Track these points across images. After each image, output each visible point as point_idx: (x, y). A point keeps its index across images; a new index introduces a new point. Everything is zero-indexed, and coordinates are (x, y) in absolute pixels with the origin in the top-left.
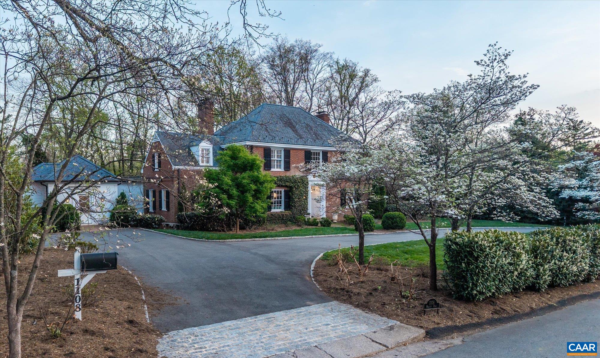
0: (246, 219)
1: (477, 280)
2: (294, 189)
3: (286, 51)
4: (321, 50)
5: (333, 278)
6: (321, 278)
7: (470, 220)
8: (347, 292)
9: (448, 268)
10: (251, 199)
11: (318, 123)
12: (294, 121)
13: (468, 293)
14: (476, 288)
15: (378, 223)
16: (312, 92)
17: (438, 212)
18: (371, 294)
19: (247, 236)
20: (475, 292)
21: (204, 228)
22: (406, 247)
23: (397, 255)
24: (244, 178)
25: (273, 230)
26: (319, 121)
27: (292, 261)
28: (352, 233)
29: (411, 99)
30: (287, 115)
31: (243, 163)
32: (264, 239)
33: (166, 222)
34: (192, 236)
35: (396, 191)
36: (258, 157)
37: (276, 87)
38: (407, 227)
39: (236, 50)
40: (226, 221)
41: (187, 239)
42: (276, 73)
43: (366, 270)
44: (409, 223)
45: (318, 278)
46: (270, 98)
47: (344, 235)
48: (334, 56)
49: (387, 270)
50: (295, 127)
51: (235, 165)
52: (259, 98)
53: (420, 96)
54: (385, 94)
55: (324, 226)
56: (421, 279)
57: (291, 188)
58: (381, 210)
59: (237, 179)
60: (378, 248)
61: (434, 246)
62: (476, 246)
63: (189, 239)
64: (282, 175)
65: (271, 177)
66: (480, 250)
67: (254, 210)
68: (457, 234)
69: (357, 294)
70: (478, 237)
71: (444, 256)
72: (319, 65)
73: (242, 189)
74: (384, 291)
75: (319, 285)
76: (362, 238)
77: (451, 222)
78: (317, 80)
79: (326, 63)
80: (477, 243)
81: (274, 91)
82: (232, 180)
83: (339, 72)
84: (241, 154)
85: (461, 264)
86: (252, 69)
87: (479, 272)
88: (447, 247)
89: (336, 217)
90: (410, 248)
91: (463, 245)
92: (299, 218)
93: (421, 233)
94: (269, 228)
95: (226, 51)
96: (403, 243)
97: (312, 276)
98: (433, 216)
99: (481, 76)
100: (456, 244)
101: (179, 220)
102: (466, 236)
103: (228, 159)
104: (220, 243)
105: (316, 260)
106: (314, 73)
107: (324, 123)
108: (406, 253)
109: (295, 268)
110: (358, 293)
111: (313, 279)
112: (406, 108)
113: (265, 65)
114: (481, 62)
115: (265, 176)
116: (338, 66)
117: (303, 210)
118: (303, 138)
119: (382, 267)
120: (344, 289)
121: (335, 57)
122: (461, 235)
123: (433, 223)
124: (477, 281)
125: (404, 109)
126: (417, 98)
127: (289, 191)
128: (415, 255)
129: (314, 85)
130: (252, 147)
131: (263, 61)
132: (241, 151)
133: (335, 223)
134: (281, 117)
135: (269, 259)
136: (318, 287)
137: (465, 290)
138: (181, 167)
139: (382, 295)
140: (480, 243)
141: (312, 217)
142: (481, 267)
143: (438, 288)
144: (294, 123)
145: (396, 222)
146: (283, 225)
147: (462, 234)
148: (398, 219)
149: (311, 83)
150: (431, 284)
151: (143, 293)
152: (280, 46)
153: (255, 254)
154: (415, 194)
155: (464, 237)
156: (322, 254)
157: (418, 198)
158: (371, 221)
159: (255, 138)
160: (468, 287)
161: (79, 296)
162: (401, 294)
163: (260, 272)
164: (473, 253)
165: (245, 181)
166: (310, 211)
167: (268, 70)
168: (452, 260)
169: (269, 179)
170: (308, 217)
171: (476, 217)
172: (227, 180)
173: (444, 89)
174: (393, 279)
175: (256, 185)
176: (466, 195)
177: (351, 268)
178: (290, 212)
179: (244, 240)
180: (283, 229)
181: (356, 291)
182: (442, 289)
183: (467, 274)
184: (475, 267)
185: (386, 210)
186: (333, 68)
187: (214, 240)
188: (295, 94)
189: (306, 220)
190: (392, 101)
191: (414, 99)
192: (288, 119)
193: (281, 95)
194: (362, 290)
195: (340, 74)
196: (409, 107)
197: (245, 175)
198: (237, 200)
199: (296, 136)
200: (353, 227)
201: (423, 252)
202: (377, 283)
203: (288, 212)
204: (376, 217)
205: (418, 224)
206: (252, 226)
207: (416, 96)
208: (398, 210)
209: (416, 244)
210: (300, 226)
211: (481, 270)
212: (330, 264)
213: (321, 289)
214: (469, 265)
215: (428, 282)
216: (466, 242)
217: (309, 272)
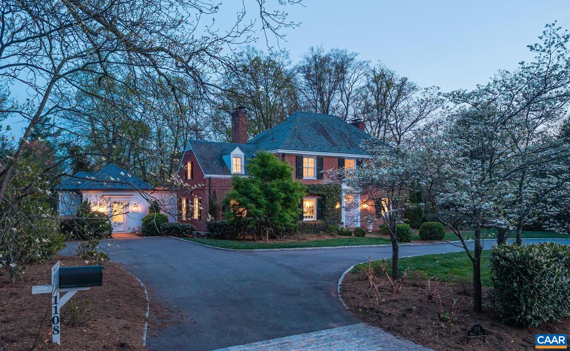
0: (276, 229)
1: (531, 302)
2: (327, 198)
3: (322, 60)
4: (357, 59)
5: (362, 295)
6: (348, 295)
7: (520, 231)
8: (377, 313)
9: (496, 286)
10: (280, 208)
11: (352, 131)
12: (328, 129)
13: (521, 318)
14: (531, 312)
15: (416, 233)
16: (348, 100)
17: (484, 222)
18: (404, 315)
19: (275, 245)
20: (530, 317)
21: (233, 237)
22: (446, 260)
23: (435, 269)
24: (273, 186)
25: (304, 239)
26: (354, 128)
27: (320, 274)
28: (387, 244)
29: (451, 97)
30: (321, 123)
31: (273, 170)
32: (293, 249)
33: (197, 230)
34: (220, 246)
35: (434, 197)
36: (288, 165)
37: (311, 97)
38: (446, 237)
39: (272, 61)
40: (256, 230)
41: (214, 248)
42: (311, 82)
43: (399, 287)
44: (449, 233)
45: (345, 294)
46: (305, 108)
47: (378, 245)
48: (370, 64)
49: (423, 287)
50: (328, 135)
51: (265, 173)
52: (295, 108)
53: (461, 93)
54: (421, 92)
55: (358, 236)
56: (463, 297)
57: (324, 196)
58: (419, 220)
59: (266, 186)
60: (415, 260)
61: (478, 261)
62: (530, 262)
63: (216, 248)
64: (315, 184)
65: (301, 185)
66: (536, 267)
67: (283, 219)
68: (507, 247)
69: (387, 315)
70: (533, 252)
71: (491, 273)
72: (356, 74)
73: (271, 197)
74: (419, 312)
75: (345, 303)
76: (395, 249)
77: (496, 233)
78: (353, 90)
79: (362, 72)
80: (532, 258)
81: (310, 100)
82: (261, 189)
83: (375, 81)
84: (271, 162)
85: (512, 283)
86: (288, 80)
87: (534, 293)
88: (494, 263)
89: (371, 228)
90: (450, 261)
91: (515, 261)
92: (332, 228)
93: (463, 246)
94: (300, 237)
95: (262, 63)
96: (442, 255)
97: (339, 292)
98: (478, 226)
99: (534, 64)
100: (506, 259)
101: (209, 229)
102: (518, 250)
103: (257, 166)
104: (246, 253)
105: (345, 273)
106: (350, 82)
107: (358, 130)
108: (445, 266)
109: (322, 282)
110: (389, 314)
111: (339, 296)
112: (445, 108)
113: (301, 75)
114: (536, 47)
115: (296, 184)
116: (374, 75)
117: (336, 219)
118: (337, 145)
119: (418, 283)
120: (373, 309)
121: (372, 66)
122: (512, 249)
123: (477, 235)
124: (532, 304)
125: (443, 108)
126: (457, 96)
127: (322, 200)
128: (456, 269)
129: (350, 93)
130: (284, 155)
131: (298, 71)
132: (271, 159)
133: (370, 233)
134: (314, 125)
135: (294, 272)
136: (345, 305)
137: (517, 313)
138: (212, 176)
139: (417, 317)
140: (536, 258)
141: (346, 226)
142: (536, 287)
143: (483, 309)
144: (328, 131)
145: (434, 232)
146: (316, 235)
147: (513, 247)
148: (436, 229)
149: (347, 93)
150: (475, 305)
151: (148, 309)
152: (316, 55)
153: (281, 265)
154: (457, 201)
155: (515, 251)
156: (352, 267)
157: (459, 206)
158: (407, 231)
159: (287, 146)
160: (521, 311)
161: (57, 317)
162: (439, 316)
163: (282, 286)
164: (527, 271)
165: (274, 189)
166: (344, 220)
167: (303, 80)
168: (501, 278)
169: (299, 187)
170: (341, 226)
171: (528, 228)
172: (255, 188)
173: (489, 85)
174: (430, 297)
175: (286, 193)
176: (514, 203)
177: (382, 284)
178: (322, 221)
179: (272, 250)
180: (315, 239)
181: (387, 311)
182: (487, 311)
183: (519, 296)
184: (529, 287)
185: (425, 220)
186: (369, 77)
187: (241, 250)
188: (331, 103)
189: (340, 229)
190: (429, 98)
191: (453, 97)
192: (322, 126)
193: (316, 104)
194: (394, 310)
195: (377, 83)
196: (448, 107)
197: (274, 182)
198: (266, 209)
199: (330, 144)
200: (388, 237)
201: (464, 265)
202: (412, 302)
203: (319, 222)
204: (413, 228)
205: (459, 236)
206: (283, 235)
207: (457, 93)
208: (436, 219)
209: (456, 257)
210: (333, 236)
211: (536, 290)
212: (359, 279)
213: (347, 308)
214: (522, 284)
215: (471, 301)
216: (518, 258)
217: (336, 287)
